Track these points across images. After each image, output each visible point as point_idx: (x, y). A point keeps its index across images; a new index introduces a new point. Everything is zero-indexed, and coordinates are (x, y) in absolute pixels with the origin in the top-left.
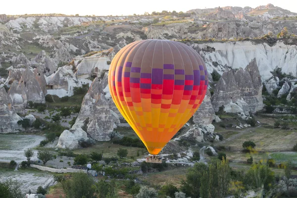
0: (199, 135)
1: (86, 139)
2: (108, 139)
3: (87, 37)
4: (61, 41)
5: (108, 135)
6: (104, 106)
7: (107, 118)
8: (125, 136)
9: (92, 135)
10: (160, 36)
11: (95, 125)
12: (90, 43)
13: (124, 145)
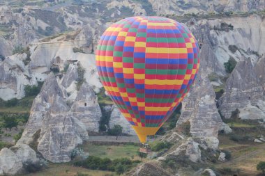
0: (194, 152)
1: (35, 160)
2: (67, 159)
3: (62, 9)
4: (24, 15)
5: (67, 153)
6: (61, 114)
7: (66, 129)
8: (92, 154)
9: (44, 154)
10: (172, 5)
11: (48, 140)
12: (66, 16)
13: (88, 168)
